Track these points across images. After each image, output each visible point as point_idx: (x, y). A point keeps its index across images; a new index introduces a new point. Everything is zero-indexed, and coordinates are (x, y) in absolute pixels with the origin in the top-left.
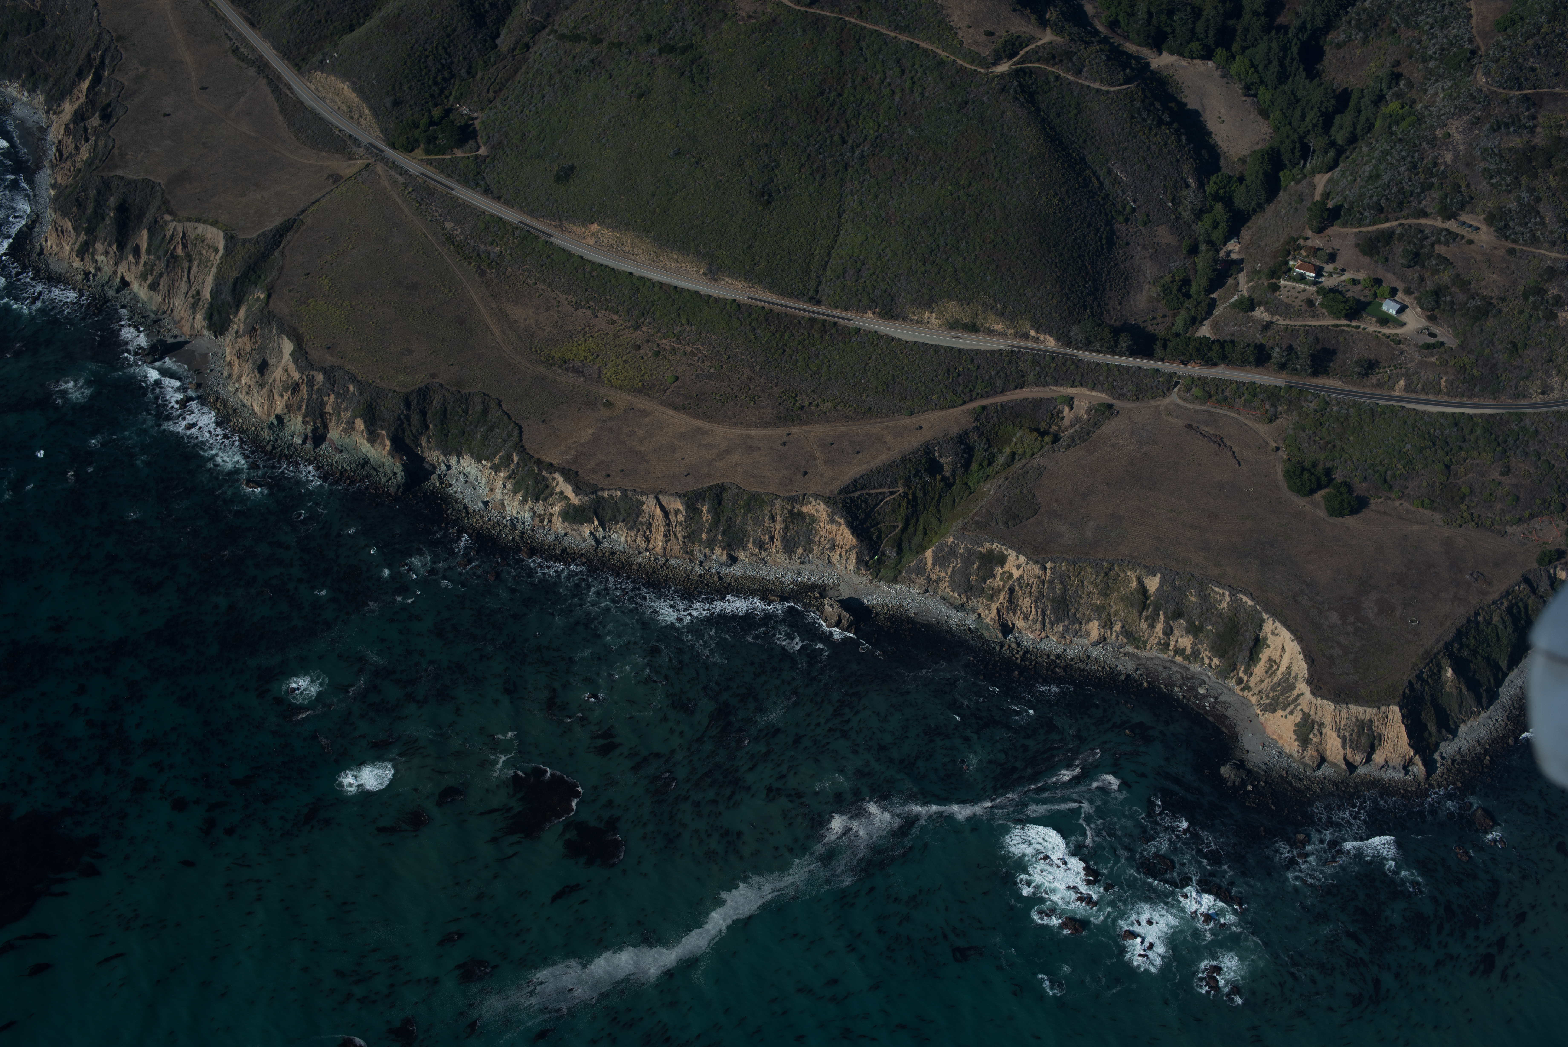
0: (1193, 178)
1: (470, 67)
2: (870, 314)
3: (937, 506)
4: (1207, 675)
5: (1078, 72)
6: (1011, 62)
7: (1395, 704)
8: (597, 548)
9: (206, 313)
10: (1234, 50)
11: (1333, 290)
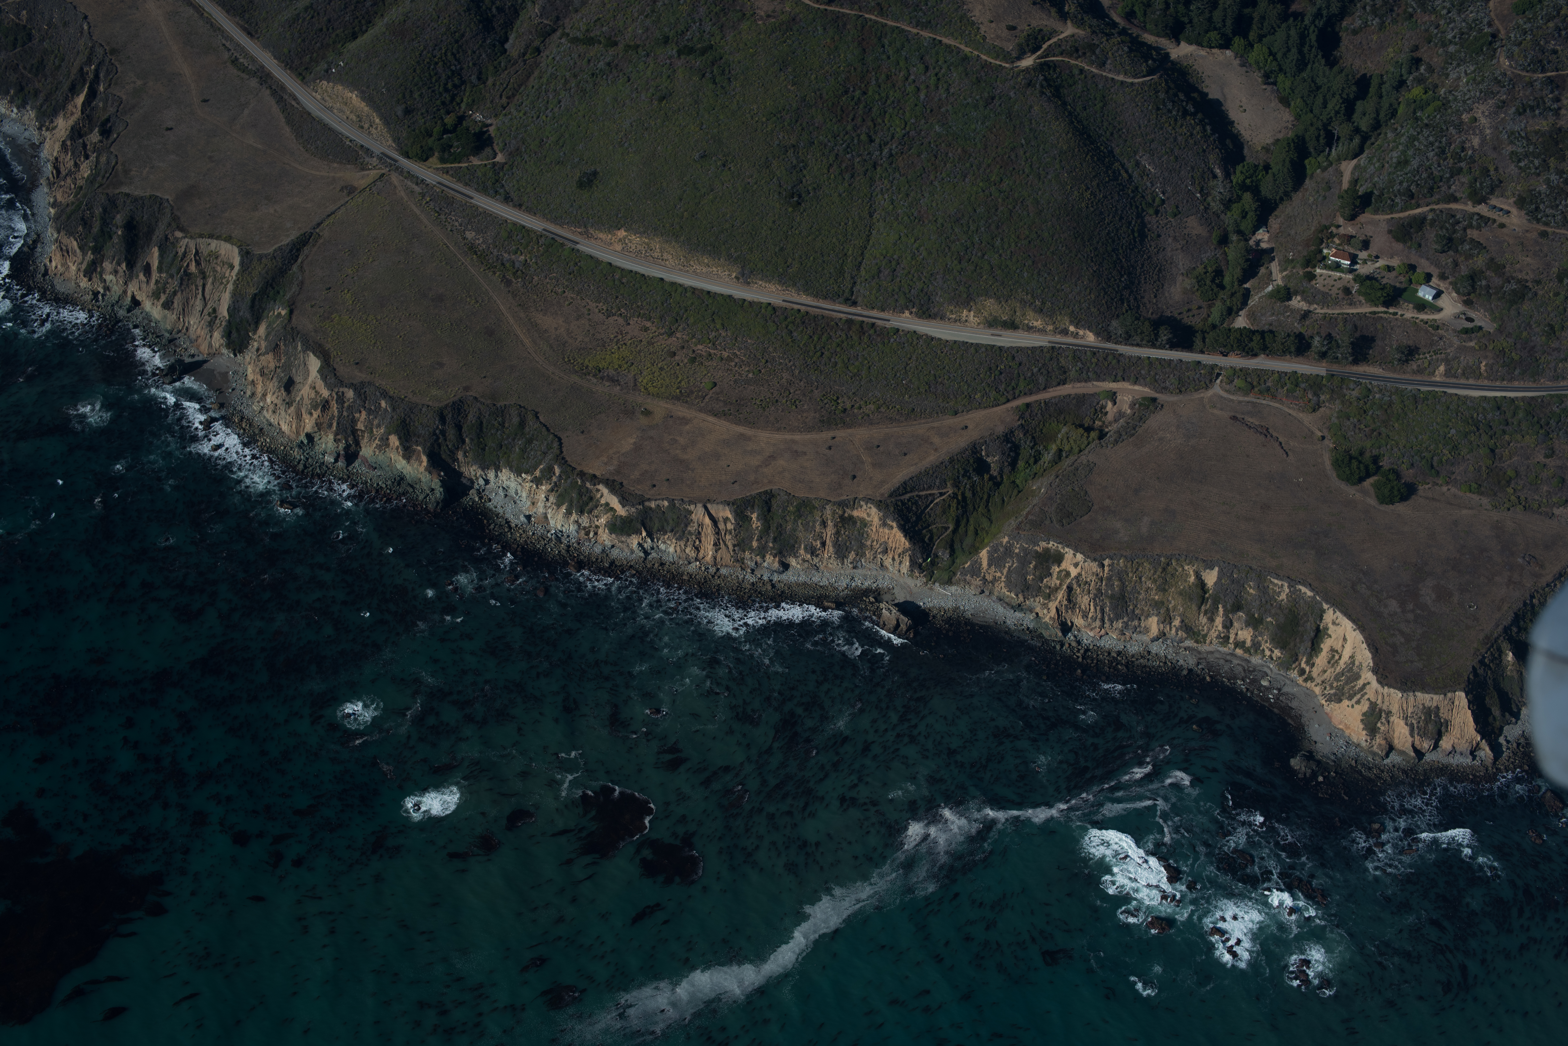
0: (1219, 168)
1: (480, 73)
2: (907, 313)
3: (987, 506)
4: (1269, 667)
5: (1102, 65)
6: (1034, 56)
7: (1461, 690)
8: (645, 559)
9: (224, 331)
10: (1251, 38)
11: (1369, 278)
